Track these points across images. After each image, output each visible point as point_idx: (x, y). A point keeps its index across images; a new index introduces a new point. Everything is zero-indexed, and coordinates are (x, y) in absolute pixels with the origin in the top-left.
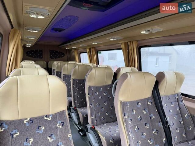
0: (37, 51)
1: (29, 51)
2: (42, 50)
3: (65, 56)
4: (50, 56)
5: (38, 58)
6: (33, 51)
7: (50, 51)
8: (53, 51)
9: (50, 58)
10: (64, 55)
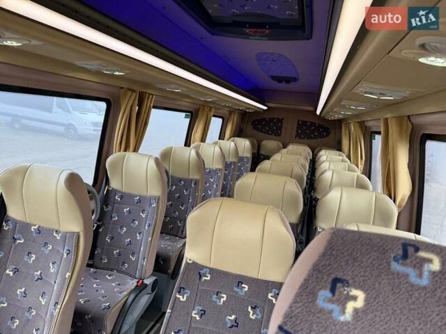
0: (272, 120)
1: (257, 120)
2: (282, 119)
3: (332, 136)
4: (297, 131)
5: (271, 134)
6: (265, 119)
7: (299, 121)
8: (304, 123)
9: (296, 136)
10: (328, 134)
